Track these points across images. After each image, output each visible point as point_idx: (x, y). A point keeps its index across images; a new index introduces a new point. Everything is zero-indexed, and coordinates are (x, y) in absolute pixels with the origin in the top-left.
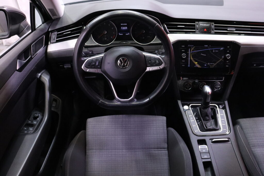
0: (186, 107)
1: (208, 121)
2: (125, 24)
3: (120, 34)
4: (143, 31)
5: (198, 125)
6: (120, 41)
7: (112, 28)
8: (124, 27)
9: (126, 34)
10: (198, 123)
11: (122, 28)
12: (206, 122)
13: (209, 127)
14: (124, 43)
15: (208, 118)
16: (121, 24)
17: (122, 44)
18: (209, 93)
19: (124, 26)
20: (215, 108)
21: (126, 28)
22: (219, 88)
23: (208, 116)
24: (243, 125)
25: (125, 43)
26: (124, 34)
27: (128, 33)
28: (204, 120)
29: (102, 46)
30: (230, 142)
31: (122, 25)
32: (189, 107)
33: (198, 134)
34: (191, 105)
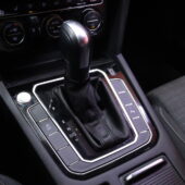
0: (24, 97)
1: (95, 122)
5: (73, 140)
10: (71, 136)
12: (91, 124)
13: (106, 140)
15: (92, 114)
18: (82, 40)
20: (100, 79)
22: (96, 24)
23: (90, 107)
24: (168, 104)
28: (83, 122)
30: (169, 165)
32: (32, 94)
33: (82, 171)
34: (35, 87)
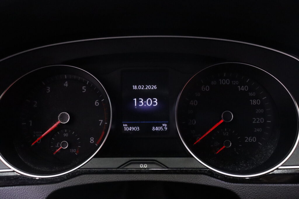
2: (148, 87)
3: (127, 128)
4: (227, 117)
6: (124, 160)
7: (97, 103)
8: (145, 100)
9: (153, 129)
11: (138, 101)
14: (141, 166)
16: (135, 87)
17: (131, 172)
19: (146, 95)
21: (152, 103)
25: (146, 166)
26: (146, 129)
27: (160, 125)
29: (40, 179)
31: (138, 90)
